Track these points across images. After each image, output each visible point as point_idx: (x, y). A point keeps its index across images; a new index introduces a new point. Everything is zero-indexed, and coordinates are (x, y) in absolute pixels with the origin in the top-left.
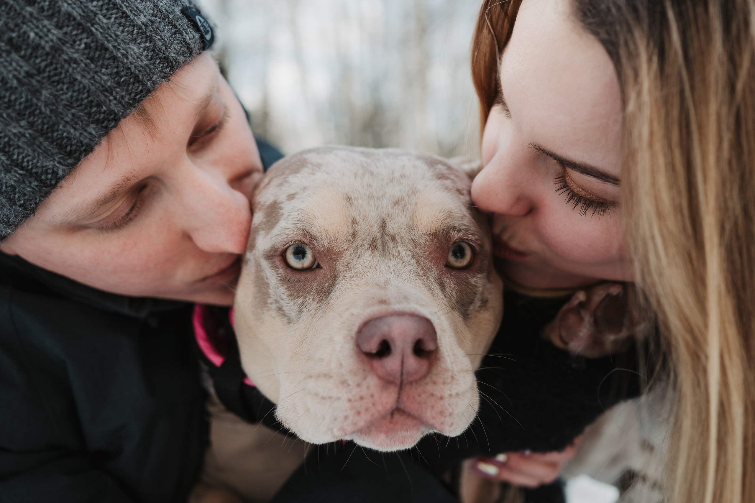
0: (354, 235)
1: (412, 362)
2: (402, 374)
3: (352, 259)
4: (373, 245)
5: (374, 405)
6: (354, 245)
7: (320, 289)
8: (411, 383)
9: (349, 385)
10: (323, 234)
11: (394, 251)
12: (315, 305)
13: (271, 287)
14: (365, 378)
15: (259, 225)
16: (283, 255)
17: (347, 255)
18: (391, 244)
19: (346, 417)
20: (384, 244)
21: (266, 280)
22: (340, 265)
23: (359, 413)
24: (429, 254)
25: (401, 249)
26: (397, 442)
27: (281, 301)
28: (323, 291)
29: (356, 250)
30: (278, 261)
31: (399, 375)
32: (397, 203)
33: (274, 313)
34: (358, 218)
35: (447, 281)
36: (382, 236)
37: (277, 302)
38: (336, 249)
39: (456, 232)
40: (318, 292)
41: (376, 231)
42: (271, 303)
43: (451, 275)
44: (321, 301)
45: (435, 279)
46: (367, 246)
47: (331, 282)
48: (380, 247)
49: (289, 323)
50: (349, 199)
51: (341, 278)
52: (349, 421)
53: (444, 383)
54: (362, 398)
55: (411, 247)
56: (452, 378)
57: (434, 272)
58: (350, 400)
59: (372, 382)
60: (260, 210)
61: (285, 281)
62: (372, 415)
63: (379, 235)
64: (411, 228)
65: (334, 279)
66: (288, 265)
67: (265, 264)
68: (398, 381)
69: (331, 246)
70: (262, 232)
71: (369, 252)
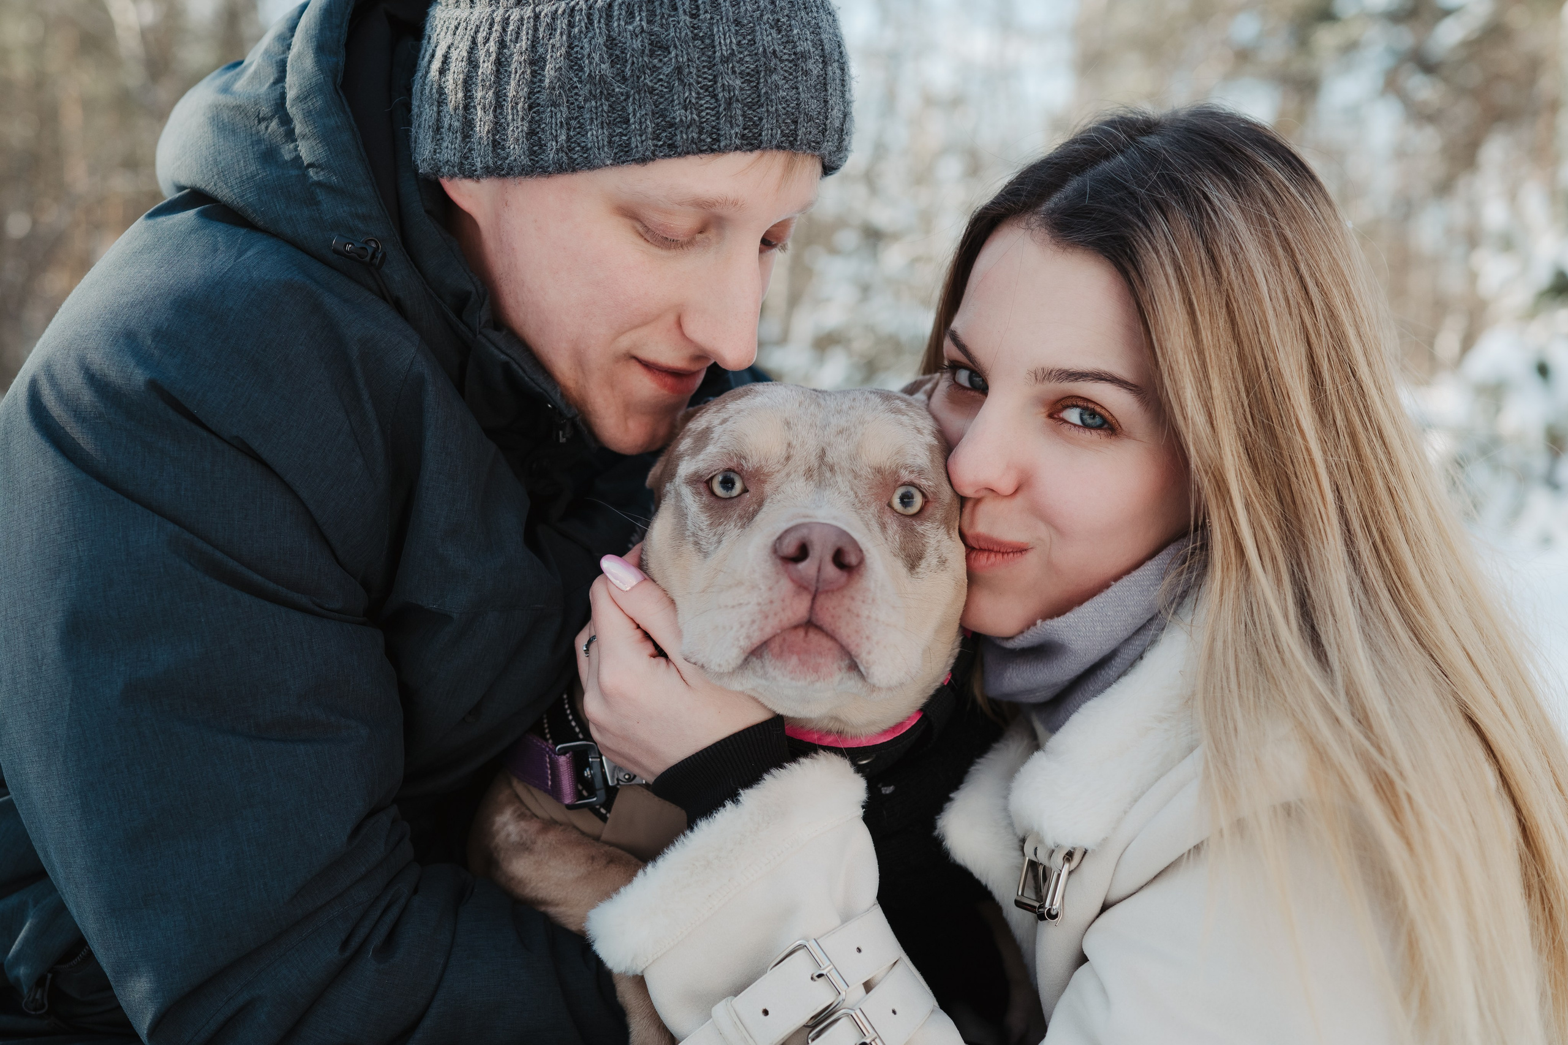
0: (788, 458)
1: (831, 571)
2: (818, 581)
3: (782, 483)
4: (809, 474)
5: (783, 610)
6: (787, 470)
7: (743, 513)
8: (827, 592)
9: (760, 589)
10: (753, 452)
11: (831, 481)
12: (736, 531)
13: (689, 518)
14: (777, 582)
15: (686, 450)
16: (708, 483)
17: (777, 478)
18: (828, 474)
19: (753, 622)
20: (821, 474)
21: (685, 510)
22: (768, 488)
23: (767, 617)
24: (870, 488)
25: (839, 479)
26: (810, 670)
27: (700, 533)
28: (747, 515)
29: (788, 475)
30: (702, 487)
31: (814, 582)
32: (841, 432)
33: (691, 547)
34: (794, 443)
35: (890, 521)
36: (820, 466)
37: (694, 534)
38: (766, 470)
39: (907, 472)
40: (741, 517)
41: (814, 462)
42: (689, 536)
43: (894, 516)
44: (743, 526)
45: (874, 516)
46: (801, 473)
47: (756, 507)
48: (816, 477)
49: (705, 557)
50: (788, 424)
51: (769, 500)
52: (755, 627)
53: (863, 602)
54: (771, 602)
55: (850, 477)
56: (873, 600)
57: (873, 509)
58: (759, 604)
59: (786, 586)
60: (689, 436)
61: (707, 508)
62: (781, 621)
63: (816, 465)
64: (853, 458)
65: (760, 504)
66: (712, 493)
67: (686, 492)
68: (813, 589)
69: (760, 466)
70: (686, 458)
71: (803, 479)
